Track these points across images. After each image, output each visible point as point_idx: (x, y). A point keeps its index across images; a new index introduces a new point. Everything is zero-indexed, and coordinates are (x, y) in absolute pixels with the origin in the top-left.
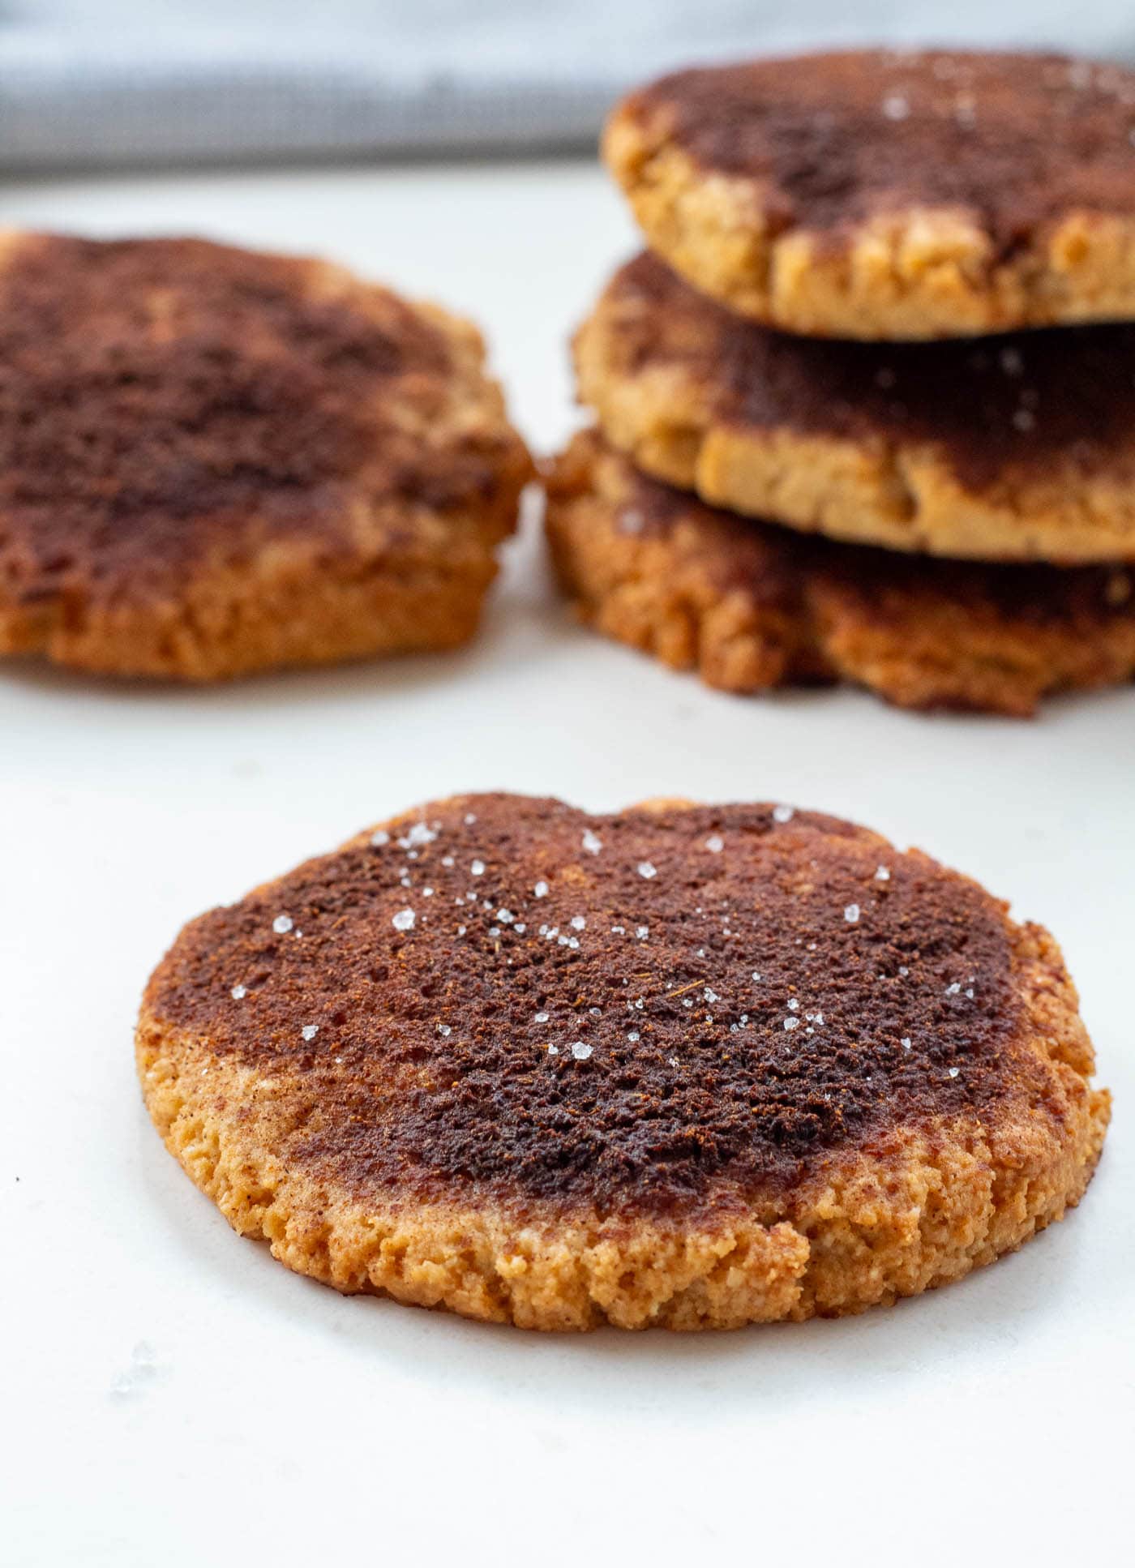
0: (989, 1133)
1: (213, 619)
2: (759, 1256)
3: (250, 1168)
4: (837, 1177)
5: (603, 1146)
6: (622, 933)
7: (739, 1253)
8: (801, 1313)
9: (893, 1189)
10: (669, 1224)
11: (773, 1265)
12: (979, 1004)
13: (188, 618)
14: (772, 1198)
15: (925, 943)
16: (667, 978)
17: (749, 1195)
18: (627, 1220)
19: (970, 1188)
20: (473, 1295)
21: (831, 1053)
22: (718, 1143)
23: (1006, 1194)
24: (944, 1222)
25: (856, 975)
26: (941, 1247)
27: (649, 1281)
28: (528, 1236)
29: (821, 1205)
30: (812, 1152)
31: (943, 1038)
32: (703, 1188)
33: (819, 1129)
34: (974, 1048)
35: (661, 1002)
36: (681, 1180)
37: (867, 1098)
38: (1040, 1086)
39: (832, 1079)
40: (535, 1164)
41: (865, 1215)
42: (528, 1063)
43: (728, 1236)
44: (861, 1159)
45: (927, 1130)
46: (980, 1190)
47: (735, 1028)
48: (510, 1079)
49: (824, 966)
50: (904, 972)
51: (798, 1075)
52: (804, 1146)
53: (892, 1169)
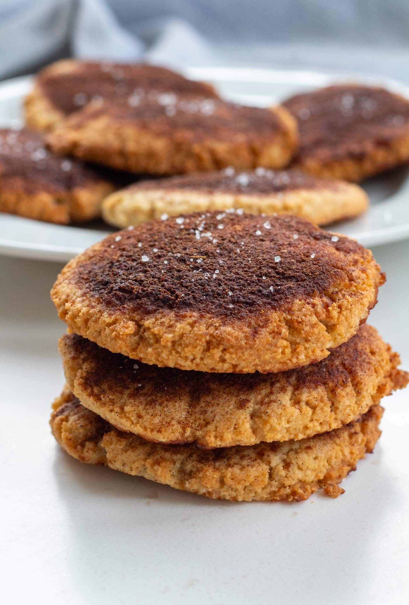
0: (220, 326)
2: (115, 327)
4: (159, 316)
5: (115, 283)
7: (114, 323)
9: (171, 326)
10: (104, 308)
11: (116, 331)
12: (273, 295)
14: (138, 314)
15: (287, 275)
16: (198, 252)
17: (134, 310)
18: (99, 304)
19: (195, 338)
21: (203, 286)
22: (138, 292)
23: (211, 347)
24: (181, 345)
25: (248, 273)
26: (177, 352)
28: (79, 300)
29: (148, 322)
30: (162, 307)
31: (244, 298)
32: (123, 303)
33: (171, 302)
34: (252, 304)
35: (186, 257)
36: (119, 298)
37: (196, 301)
38: (261, 324)
39: (193, 292)
40: (100, 282)
41: (156, 330)
42: (136, 259)
43: (113, 317)
44: (172, 314)
45: (202, 316)
46: (200, 340)
47: (195, 271)
48: (127, 261)
49: (245, 267)
50: (264, 278)
51: (187, 287)
52: (162, 304)
53: (177, 321)
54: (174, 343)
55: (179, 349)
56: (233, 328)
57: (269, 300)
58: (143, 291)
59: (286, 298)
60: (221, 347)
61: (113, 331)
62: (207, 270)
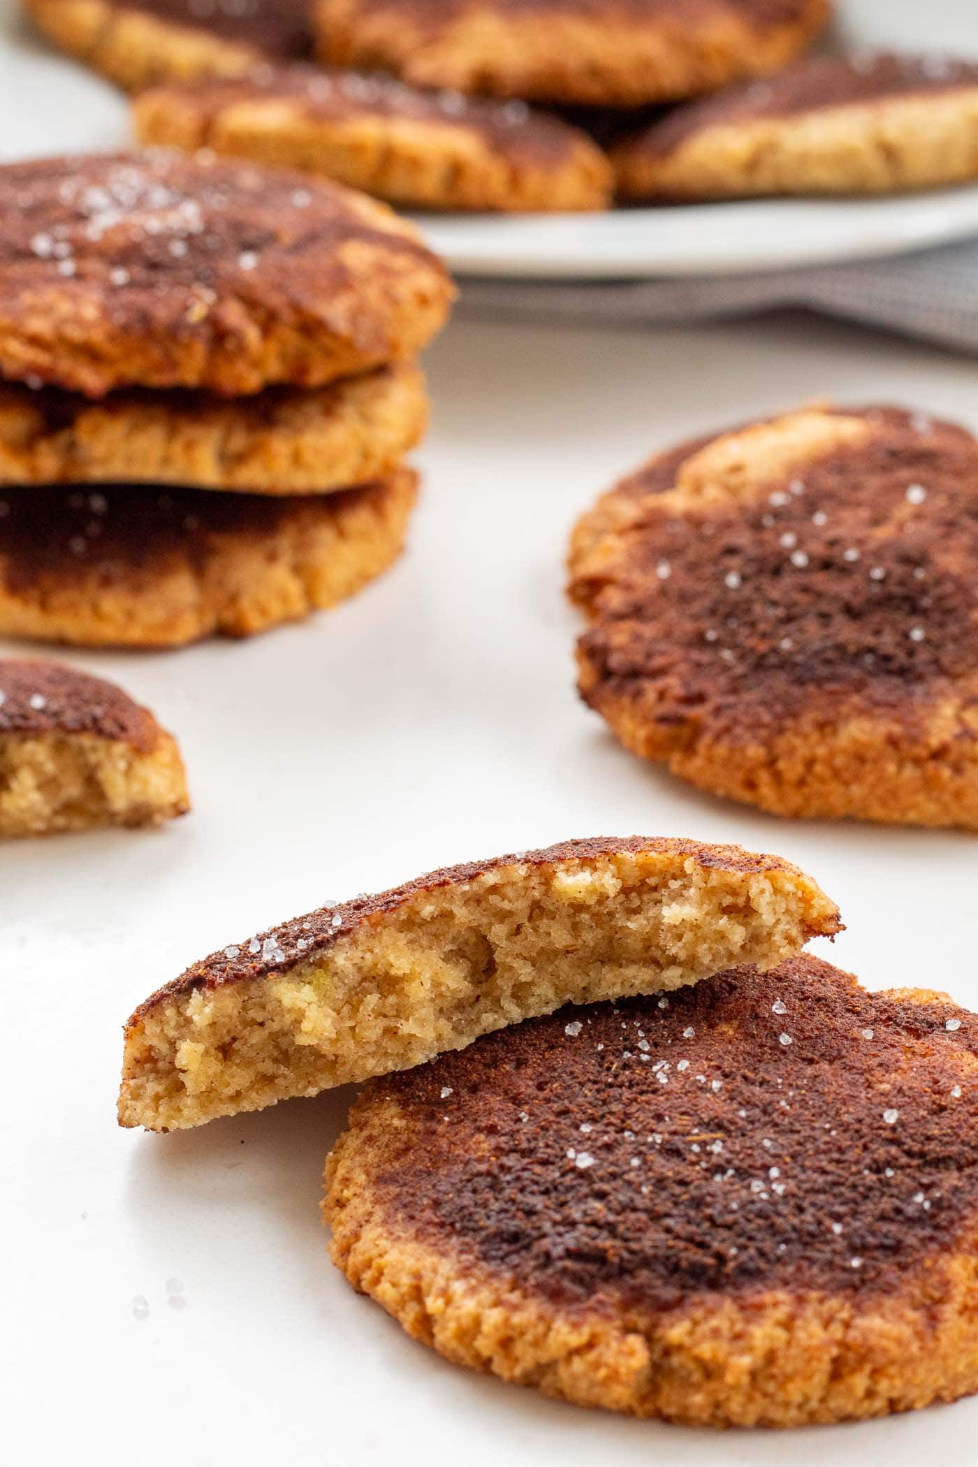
0: (852, 1317)
1: (791, 768)
2: (600, 1355)
3: (347, 1179)
4: (698, 1314)
5: (544, 1236)
6: (703, 1082)
7: (590, 1345)
8: (640, 1411)
9: (738, 1337)
10: (548, 1308)
11: (607, 1365)
12: (933, 1216)
13: (771, 763)
14: (640, 1314)
15: (933, 1155)
16: (699, 1125)
17: (625, 1306)
18: (525, 1297)
19: (806, 1356)
20: (409, 1316)
21: (767, 1218)
22: (622, 1259)
23: (845, 1371)
24: (773, 1377)
25: (846, 1165)
26: (766, 1395)
27: (519, 1348)
28: (458, 1287)
29: (676, 1331)
30: (694, 1289)
31: (873, 1234)
32: (591, 1291)
33: (711, 1273)
34: (896, 1248)
35: (678, 1141)
36: (578, 1279)
37: (768, 1261)
38: (937, 1295)
39: (751, 1238)
40: (495, 1235)
41: (706, 1350)
42: (551, 1159)
43: (586, 1332)
44: (728, 1306)
45: (801, 1300)
46: (820, 1360)
47: (718, 1178)
48: (529, 1167)
49: (830, 1151)
50: (889, 1173)
51: (728, 1227)
52: (691, 1282)
53: (748, 1321)
54: (754, 1374)
55: (771, 1387)
56: (883, 1316)
57: (928, 1232)
58: (632, 1252)
59: (963, 1218)
60: (868, 1368)
61: (597, 1365)
62: (746, 1172)
